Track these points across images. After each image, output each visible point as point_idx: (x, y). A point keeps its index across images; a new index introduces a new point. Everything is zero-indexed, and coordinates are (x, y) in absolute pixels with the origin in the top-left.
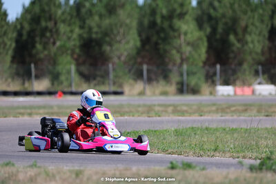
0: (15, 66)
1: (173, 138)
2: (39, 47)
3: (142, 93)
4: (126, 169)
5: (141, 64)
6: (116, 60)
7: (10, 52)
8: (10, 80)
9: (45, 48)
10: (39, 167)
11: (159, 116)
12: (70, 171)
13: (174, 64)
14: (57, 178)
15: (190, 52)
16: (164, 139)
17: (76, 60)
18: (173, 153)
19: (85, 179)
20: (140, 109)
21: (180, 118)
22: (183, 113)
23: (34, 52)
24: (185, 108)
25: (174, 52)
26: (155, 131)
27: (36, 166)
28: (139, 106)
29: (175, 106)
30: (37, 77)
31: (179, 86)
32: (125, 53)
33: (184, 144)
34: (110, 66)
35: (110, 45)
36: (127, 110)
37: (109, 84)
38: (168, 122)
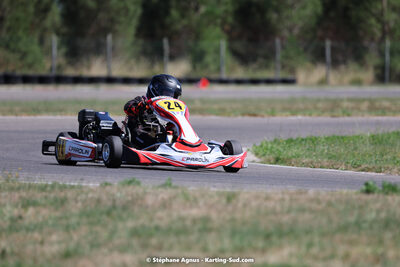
0: (141, 42)
1: (368, 148)
2: (175, 13)
3: (323, 82)
4: (300, 193)
5: (323, 39)
6: (286, 33)
7: (135, 22)
8: (133, 61)
9: (183, 16)
10: (176, 187)
11: (349, 115)
12: (220, 194)
13: (372, 39)
14: (201, 203)
15: (396, 21)
16: (356, 149)
17: (229, 33)
18: (368, 170)
19: (240, 205)
20: (320, 105)
21: (380, 118)
22: (384, 111)
23: (168, 20)
24: (386, 104)
25: (373, 21)
26: (342, 138)
27: (170, 185)
28: (319, 100)
29: (372, 101)
30: (172, 58)
31: (379, 71)
32: (300, 24)
33: (385, 157)
34: (278, 41)
35: (277, 10)
36: (301, 106)
37: (275, 68)
38: (361, 124)
